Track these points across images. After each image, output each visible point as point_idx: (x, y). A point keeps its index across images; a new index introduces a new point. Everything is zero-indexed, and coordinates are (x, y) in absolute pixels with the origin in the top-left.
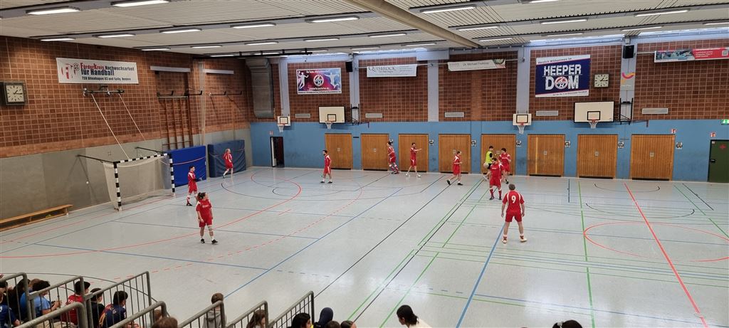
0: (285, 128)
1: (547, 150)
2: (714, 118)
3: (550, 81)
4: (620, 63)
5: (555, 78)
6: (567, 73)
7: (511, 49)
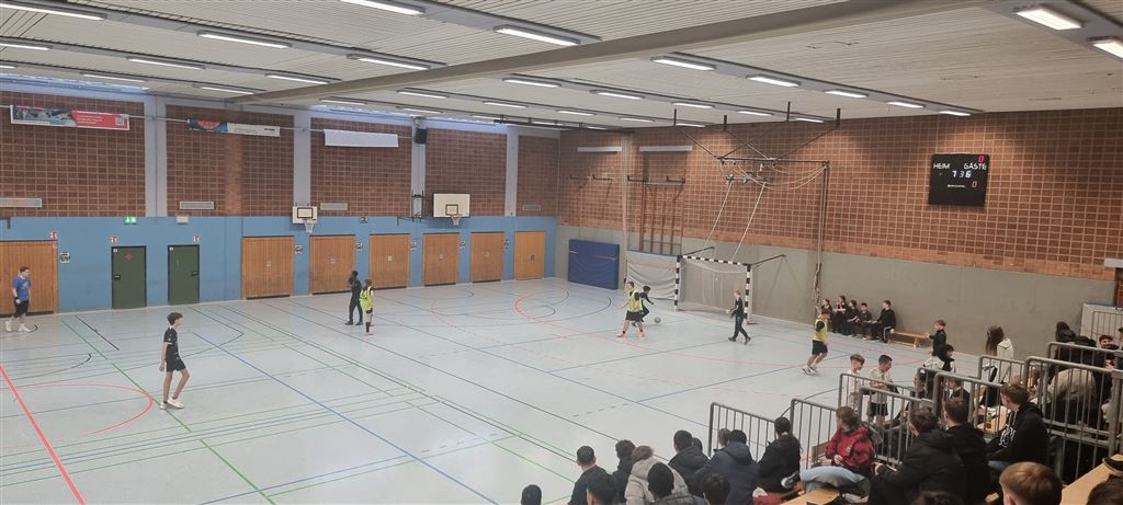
2: (115, 214)
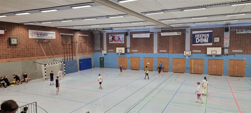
0: (105, 54)
1: (196, 64)
3: (198, 40)
4: (224, 33)
5: (199, 38)
6: (204, 37)
7: (183, 28)
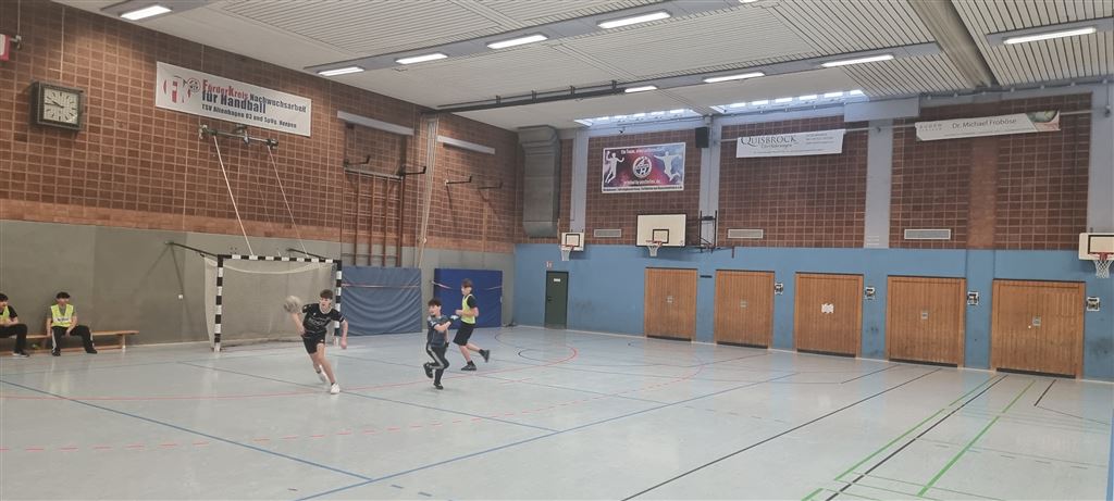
0: (574, 254)
7: (1074, 90)
